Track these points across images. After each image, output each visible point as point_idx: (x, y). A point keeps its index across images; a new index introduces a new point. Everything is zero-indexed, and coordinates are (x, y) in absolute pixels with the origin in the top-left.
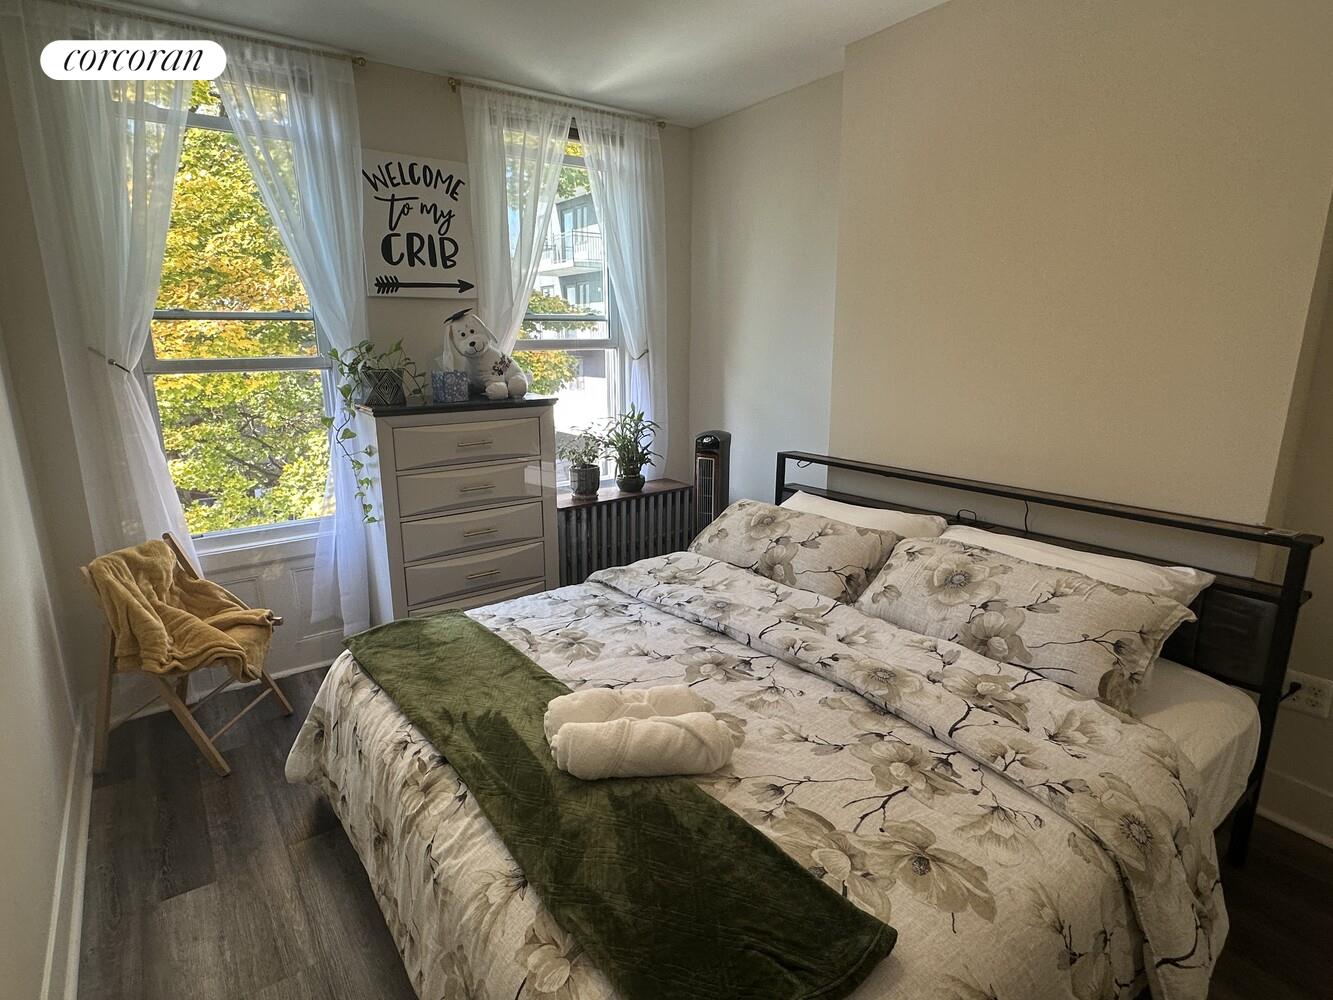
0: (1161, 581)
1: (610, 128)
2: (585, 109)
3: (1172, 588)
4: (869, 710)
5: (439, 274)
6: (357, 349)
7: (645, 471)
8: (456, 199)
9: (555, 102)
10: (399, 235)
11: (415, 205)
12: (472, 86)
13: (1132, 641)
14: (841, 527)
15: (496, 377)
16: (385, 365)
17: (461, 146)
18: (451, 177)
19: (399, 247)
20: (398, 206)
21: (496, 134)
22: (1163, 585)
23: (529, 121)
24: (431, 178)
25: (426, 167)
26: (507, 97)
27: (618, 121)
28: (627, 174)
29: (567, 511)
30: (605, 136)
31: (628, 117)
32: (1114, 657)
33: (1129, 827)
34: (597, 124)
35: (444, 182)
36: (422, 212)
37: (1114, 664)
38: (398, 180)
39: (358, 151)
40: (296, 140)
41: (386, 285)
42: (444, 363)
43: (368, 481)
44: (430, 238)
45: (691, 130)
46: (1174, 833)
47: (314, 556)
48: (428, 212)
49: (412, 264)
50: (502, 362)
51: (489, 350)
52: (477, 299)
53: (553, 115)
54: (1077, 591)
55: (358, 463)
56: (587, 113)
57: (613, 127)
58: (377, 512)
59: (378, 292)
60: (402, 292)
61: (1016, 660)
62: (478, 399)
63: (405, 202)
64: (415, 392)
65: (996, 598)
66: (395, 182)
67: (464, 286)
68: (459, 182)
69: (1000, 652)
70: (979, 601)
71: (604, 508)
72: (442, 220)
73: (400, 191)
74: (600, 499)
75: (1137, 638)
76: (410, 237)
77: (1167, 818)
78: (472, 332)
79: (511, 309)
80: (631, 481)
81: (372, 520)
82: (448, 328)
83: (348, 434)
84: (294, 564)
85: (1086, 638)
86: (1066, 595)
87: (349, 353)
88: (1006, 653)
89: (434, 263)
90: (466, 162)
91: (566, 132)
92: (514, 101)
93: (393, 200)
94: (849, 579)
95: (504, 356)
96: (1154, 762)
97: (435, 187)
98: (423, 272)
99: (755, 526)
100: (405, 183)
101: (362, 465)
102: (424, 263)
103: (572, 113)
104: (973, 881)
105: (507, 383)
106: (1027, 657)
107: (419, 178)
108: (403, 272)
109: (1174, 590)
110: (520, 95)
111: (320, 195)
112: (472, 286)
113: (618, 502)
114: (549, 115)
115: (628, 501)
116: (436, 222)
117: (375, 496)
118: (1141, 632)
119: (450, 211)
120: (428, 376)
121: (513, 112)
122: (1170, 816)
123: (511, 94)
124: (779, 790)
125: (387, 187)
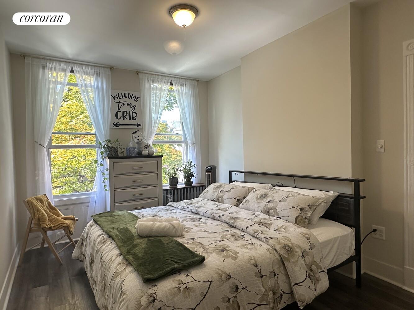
0: (322, 195)
1: (182, 82)
2: (174, 77)
3: (325, 196)
4: (228, 226)
5: (132, 122)
6: (106, 141)
7: (193, 179)
8: (137, 102)
9: (166, 76)
10: (120, 111)
11: (126, 104)
12: (142, 73)
13: (306, 208)
14: (238, 187)
15: (145, 149)
16: (113, 145)
17: (139, 88)
18: (136, 96)
19: (120, 114)
20: (121, 104)
21: (149, 85)
22: (323, 196)
23: (158, 81)
24: (130, 96)
25: (129, 94)
26: (152, 75)
27: (184, 80)
28: (187, 95)
29: (167, 190)
30: (180, 84)
31: (187, 79)
32: (300, 212)
33: (285, 247)
34: (178, 81)
35: (134, 98)
36: (127, 105)
37: (300, 214)
38: (121, 97)
39: (110, 90)
40: (94, 88)
41: (116, 125)
42: (130, 145)
43: (106, 179)
44: (129, 112)
45: (207, 82)
46: (302, 252)
47: (89, 202)
48: (129, 105)
49: (124, 119)
50: (147, 145)
51: (143, 142)
52: (142, 129)
53: (165, 79)
54: (293, 196)
55: (104, 173)
56: (175, 79)
57: (183, 82)
58: (108, 188)
59: (114, 127)
60: (120, 127)
61: (276, 216)
62: (140, 155)
63: (123, 103)
64: (121, 153)
65: (272, 199)
66: (120, 98)
67: (138, 125)
68: (138, 97)
69: (272, 214)
70: (268, 201)
71: (179, 191)
72: (133, 107)
73: (121, 100)
74: (178, 187)
75: (307, 207)
76: (124, 112)
77: (300, 248)
78: (138, 136)
79: (151, 131)
80: (189, 183)
81: (106, 190)
82: (132, 136)
83: (101, 165)
84: (84, 205)
85: (293, 207)
86: (290, 197)
87: (104, 142)
88: (273, 214)
89: (130, 119)
90: (140, 92)
91: (169, 83)
92: (154, 76)
93: (119, 102)
94: (238, 200)
95: (148, 144)
96: (302, 235)
97: (131, 99)
98: (127, 121)
99: (216, 188)
100: (123, 98)
101: (105, 174)
102: (127, 119)
103: (171, 79)
104: (234, 254)
105: (148, 151)
106: (278, 214)
107: (127, 97)
108: (121, 121)
109: (325, 197)
110: (156, 75)
111: (100, 101)
112: (141, 125)
113: (184, 188)
114: (164, 79)
115: (187, 188)
116: (131, 108)
117: (107, 183)
118: (309, 205)
119: (135, 105)
120: (125, 149)
121: (154, 79)
122: (302, 247)
123: (154, 74)
124: (193, 239)
125: (118, 99)
